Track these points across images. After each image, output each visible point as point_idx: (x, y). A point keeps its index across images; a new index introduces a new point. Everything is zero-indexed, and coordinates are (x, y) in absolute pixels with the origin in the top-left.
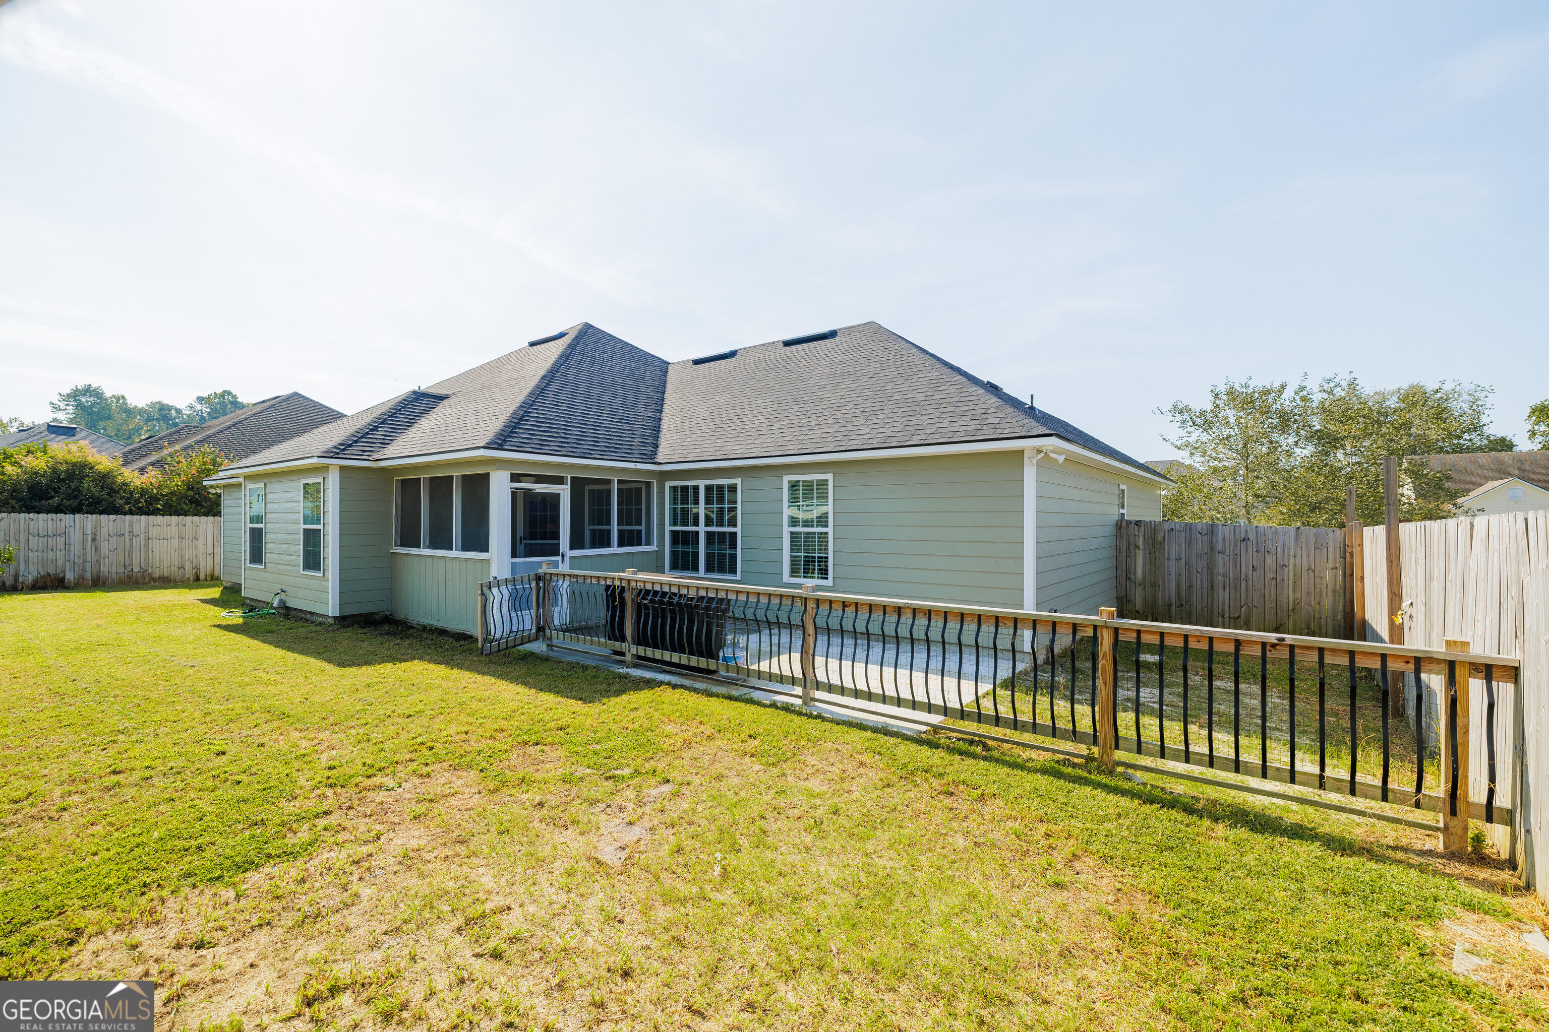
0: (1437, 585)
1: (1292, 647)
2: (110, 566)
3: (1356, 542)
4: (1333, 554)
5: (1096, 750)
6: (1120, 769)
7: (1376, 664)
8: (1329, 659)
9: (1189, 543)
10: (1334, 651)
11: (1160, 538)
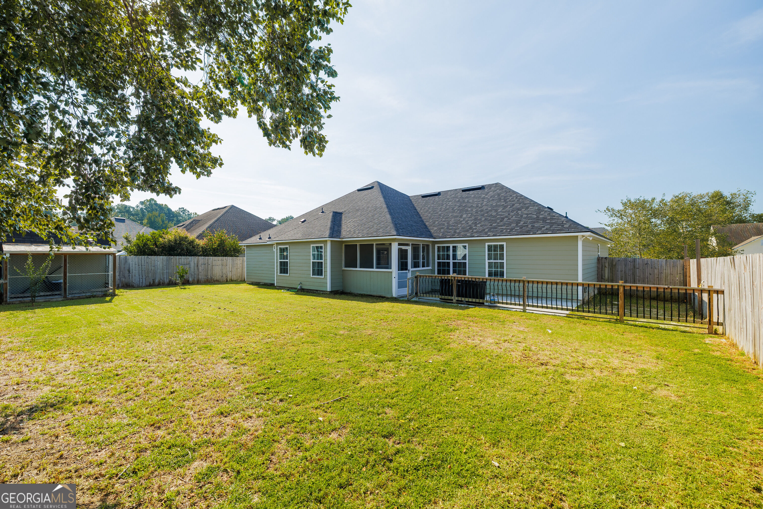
0: (709, 275)
1: (671, 289)
2: (202, 277)
3: (687, 264)
4: (679, 269)
5: (619, 318)
6: (625, 322)
7: (692, 292)
8: (680, 291)
9: (626, 265)
10: (682, 289)
11: (614, 263)
